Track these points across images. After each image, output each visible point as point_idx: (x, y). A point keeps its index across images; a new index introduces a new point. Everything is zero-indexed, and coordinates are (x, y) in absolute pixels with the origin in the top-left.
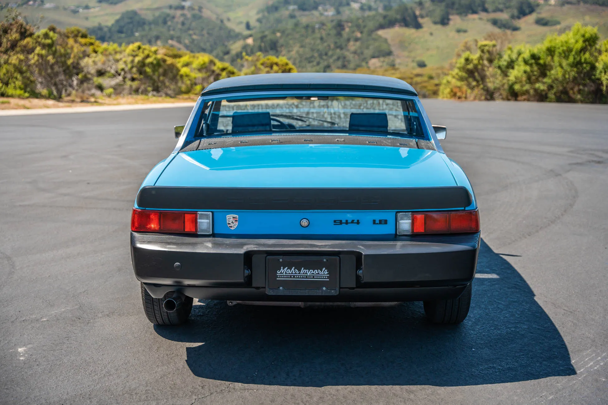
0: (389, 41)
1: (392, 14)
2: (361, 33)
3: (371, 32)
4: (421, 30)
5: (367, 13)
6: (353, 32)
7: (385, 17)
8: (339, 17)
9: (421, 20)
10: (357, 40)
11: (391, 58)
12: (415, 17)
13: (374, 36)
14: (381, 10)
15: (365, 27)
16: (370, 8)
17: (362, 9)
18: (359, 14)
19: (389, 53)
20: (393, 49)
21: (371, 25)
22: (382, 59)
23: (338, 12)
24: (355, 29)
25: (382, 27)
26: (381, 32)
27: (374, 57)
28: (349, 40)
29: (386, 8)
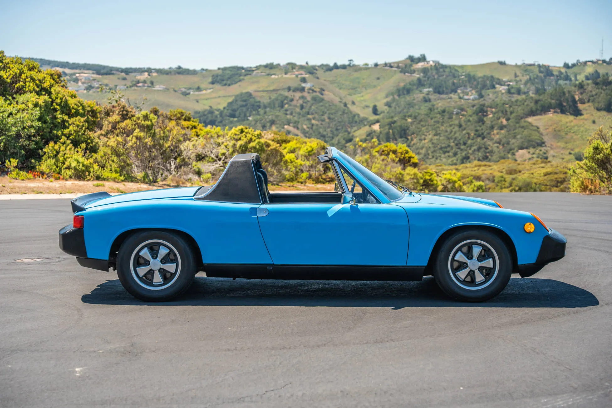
0: (541, 130)
1: (545, 99)
2: (508, 120)
3: (520, 118)
4: (580, 117)
5: (516, 97)
6: (499, 119)
7: (536, 102)
8: (481, 101)
9: (580, 106)
10: (502, 127)
11: (543, 149)
12: (574, 102)
13: (522, 123)
14: (531, 94)
15: (512, 113)
16: (519, 92)
17: (509, 92)
18: (506, 98)
19: (542, 144)
20: (546, 139)
21: (519, 110)
22: (532, 150)
23: (481, 96)
24: (500, 114)
25: (532, 113)
26: (530, 119)
27: (522, 148)
28: (492, 128)
29: (537, 91)
